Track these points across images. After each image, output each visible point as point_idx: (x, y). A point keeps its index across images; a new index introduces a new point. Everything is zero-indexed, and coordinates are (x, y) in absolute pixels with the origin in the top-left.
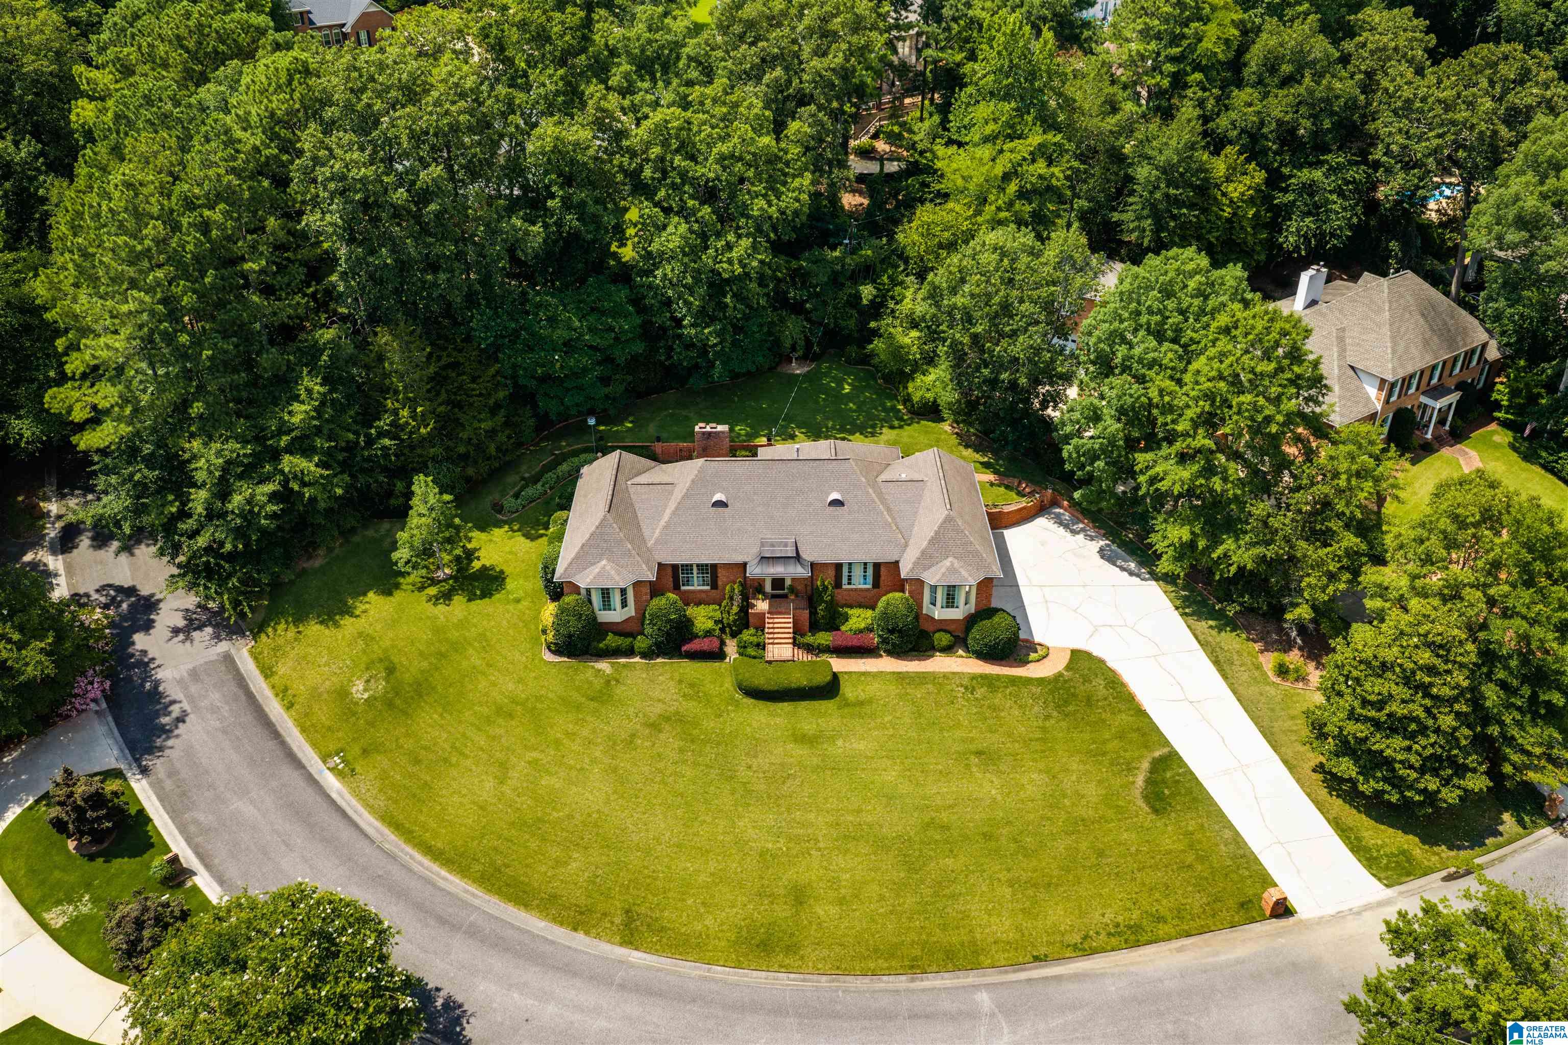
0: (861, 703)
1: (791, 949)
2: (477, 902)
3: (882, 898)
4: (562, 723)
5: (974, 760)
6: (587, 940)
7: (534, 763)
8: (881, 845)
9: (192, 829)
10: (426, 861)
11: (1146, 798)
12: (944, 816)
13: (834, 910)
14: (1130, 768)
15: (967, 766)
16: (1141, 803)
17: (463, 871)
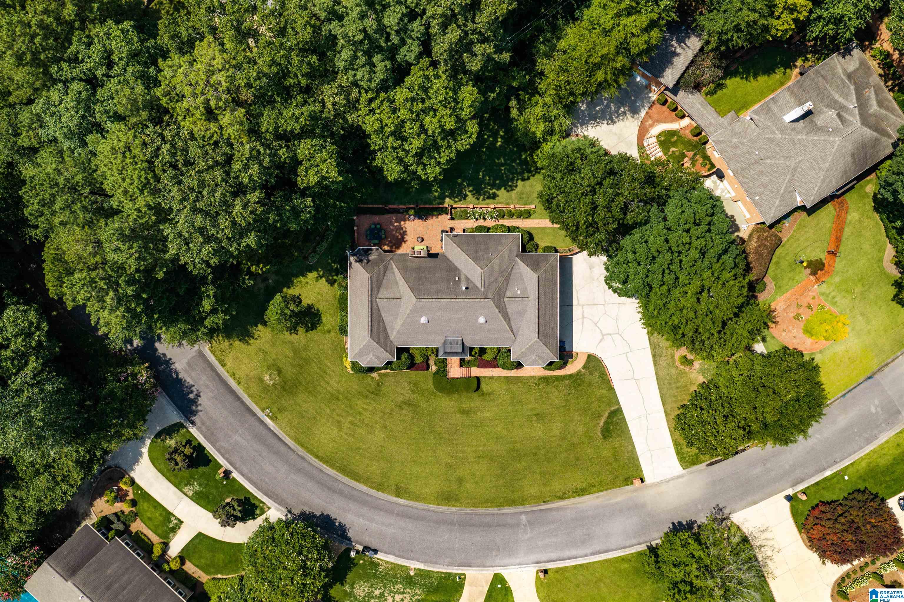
0: (489, 394)
1: (456, 500)
2: (340, 479)
3: (491, 481)
4: (360, 404)
5: (535, 418)
6: (383, 494)
7: (352, 423)
8: (492, 459)
9: (222, 451)
10: (317, 461)
11: (602, 431)
12: (518, 446)
13: (473, 486)
14: (599, 416)
15: (531, 421)
16: (599, 434)
17: (333, 466)
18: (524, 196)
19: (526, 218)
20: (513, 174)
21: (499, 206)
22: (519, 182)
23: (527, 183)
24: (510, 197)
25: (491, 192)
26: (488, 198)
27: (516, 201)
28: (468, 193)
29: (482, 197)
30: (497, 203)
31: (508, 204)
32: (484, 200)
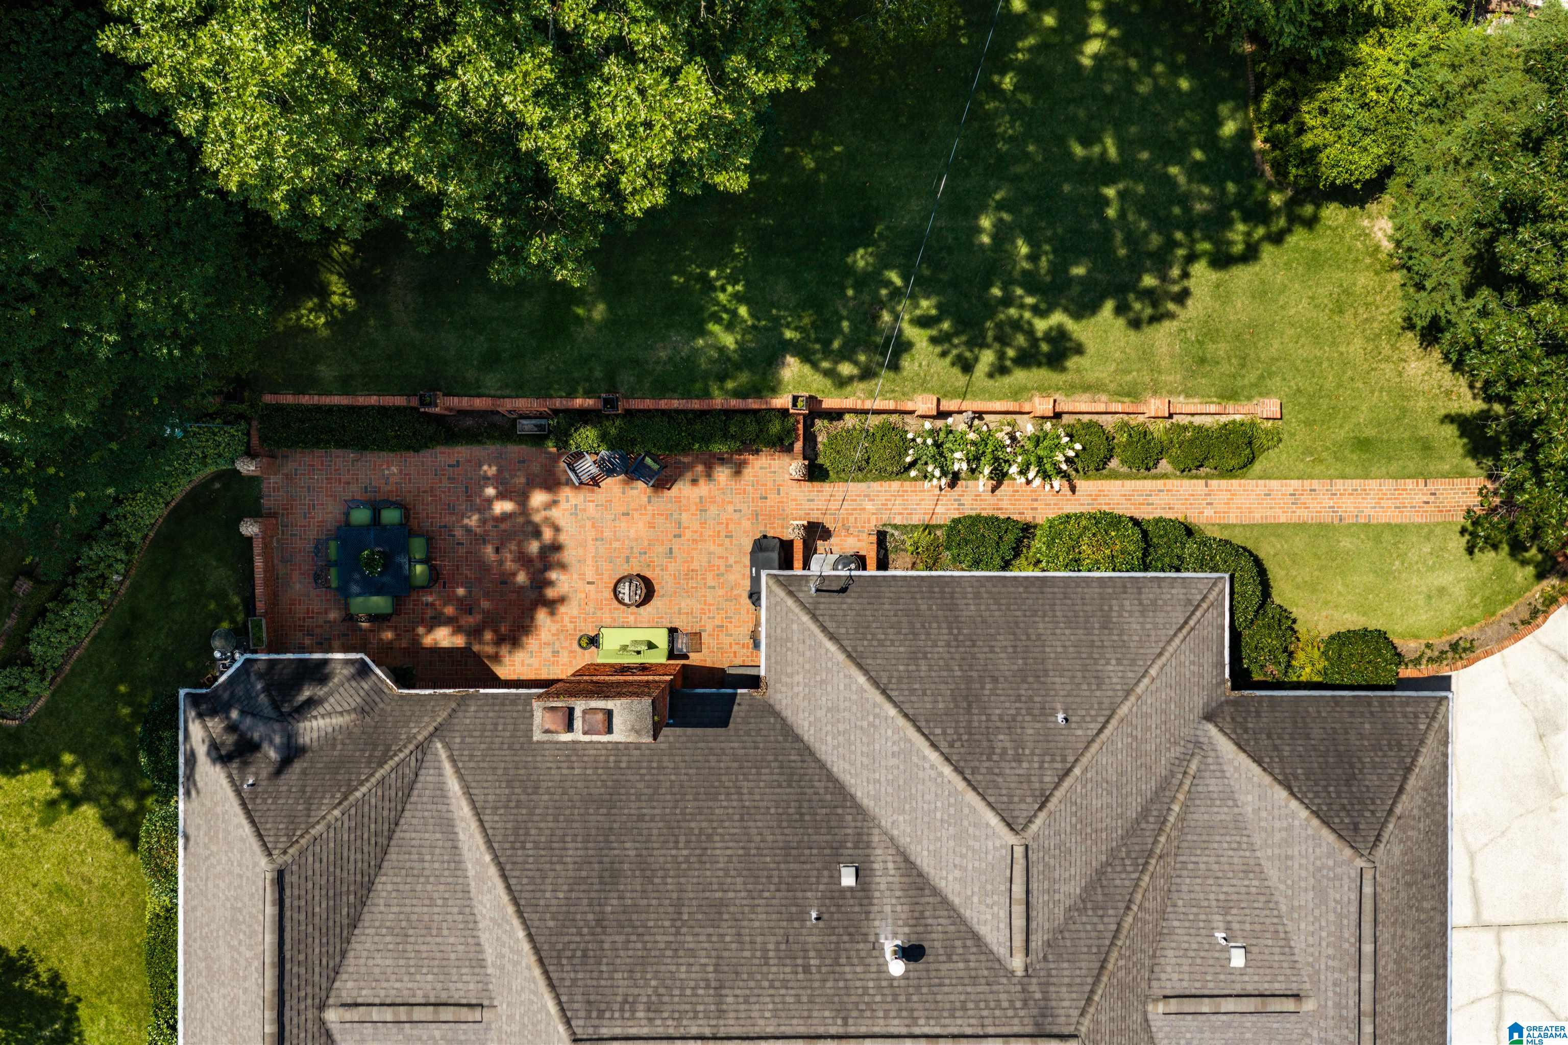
18: (1221, 349)
19: (1229, 473)
20: (1163, 224)
21: (1082, 403)
22: (1199, 269)
23: (1242, 275)
24: (1146, 356)
25: (1041, 325)
26: (1026, 359)
27: (1174, 378)
28: (911, 332)
29: (987, 357)
30: (1071, 389)
31: (1132, 393)
32: (999, 370)
